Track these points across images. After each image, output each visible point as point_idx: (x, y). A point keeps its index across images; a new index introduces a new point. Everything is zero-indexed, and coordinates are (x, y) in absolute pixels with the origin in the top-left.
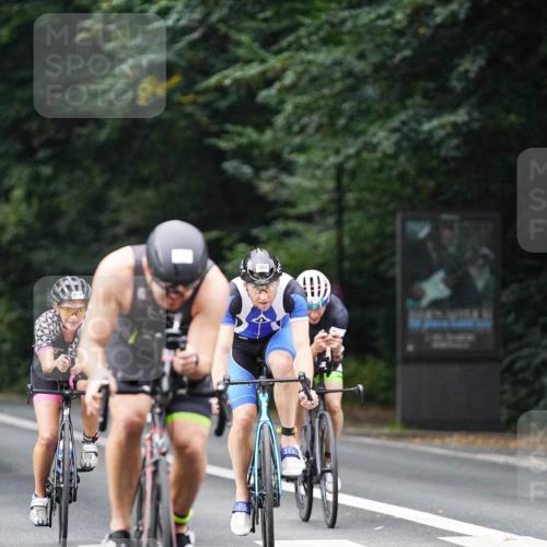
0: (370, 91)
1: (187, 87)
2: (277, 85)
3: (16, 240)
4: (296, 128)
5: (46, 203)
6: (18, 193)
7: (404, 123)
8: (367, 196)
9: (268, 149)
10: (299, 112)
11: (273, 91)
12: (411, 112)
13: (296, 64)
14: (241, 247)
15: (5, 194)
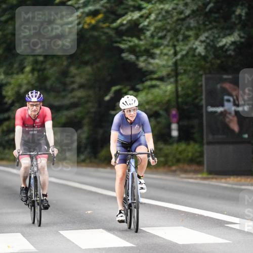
1: (105, 20)
4: (156, 37)
5: (41, 73)
6: (28, 69)
8: (189, 68)
9: (143, 48)
10: (157, 30)
13: (155, 10)
15: (21, 70)
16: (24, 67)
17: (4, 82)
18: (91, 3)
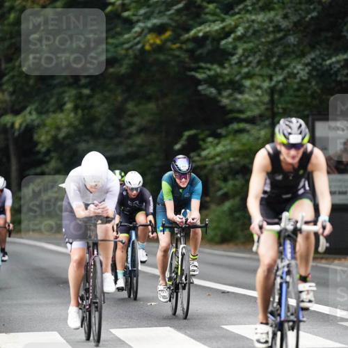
0: (292, 39)
1: (175, 39)
2: (232, 36)
3: (68, 136)
4: (245, 64)
5: (86, 111)
6: (69, 106)
7: (313, 60)
8: (289, 106)
9: (227, 78)
10: (246, 54)
11: (230, 39)
12: (318, 53)
13: (243, 22)
14: (210, 139)
15: (60, 107)
16: (65, 104)
17: (36, 123)
18: (155, 15)
